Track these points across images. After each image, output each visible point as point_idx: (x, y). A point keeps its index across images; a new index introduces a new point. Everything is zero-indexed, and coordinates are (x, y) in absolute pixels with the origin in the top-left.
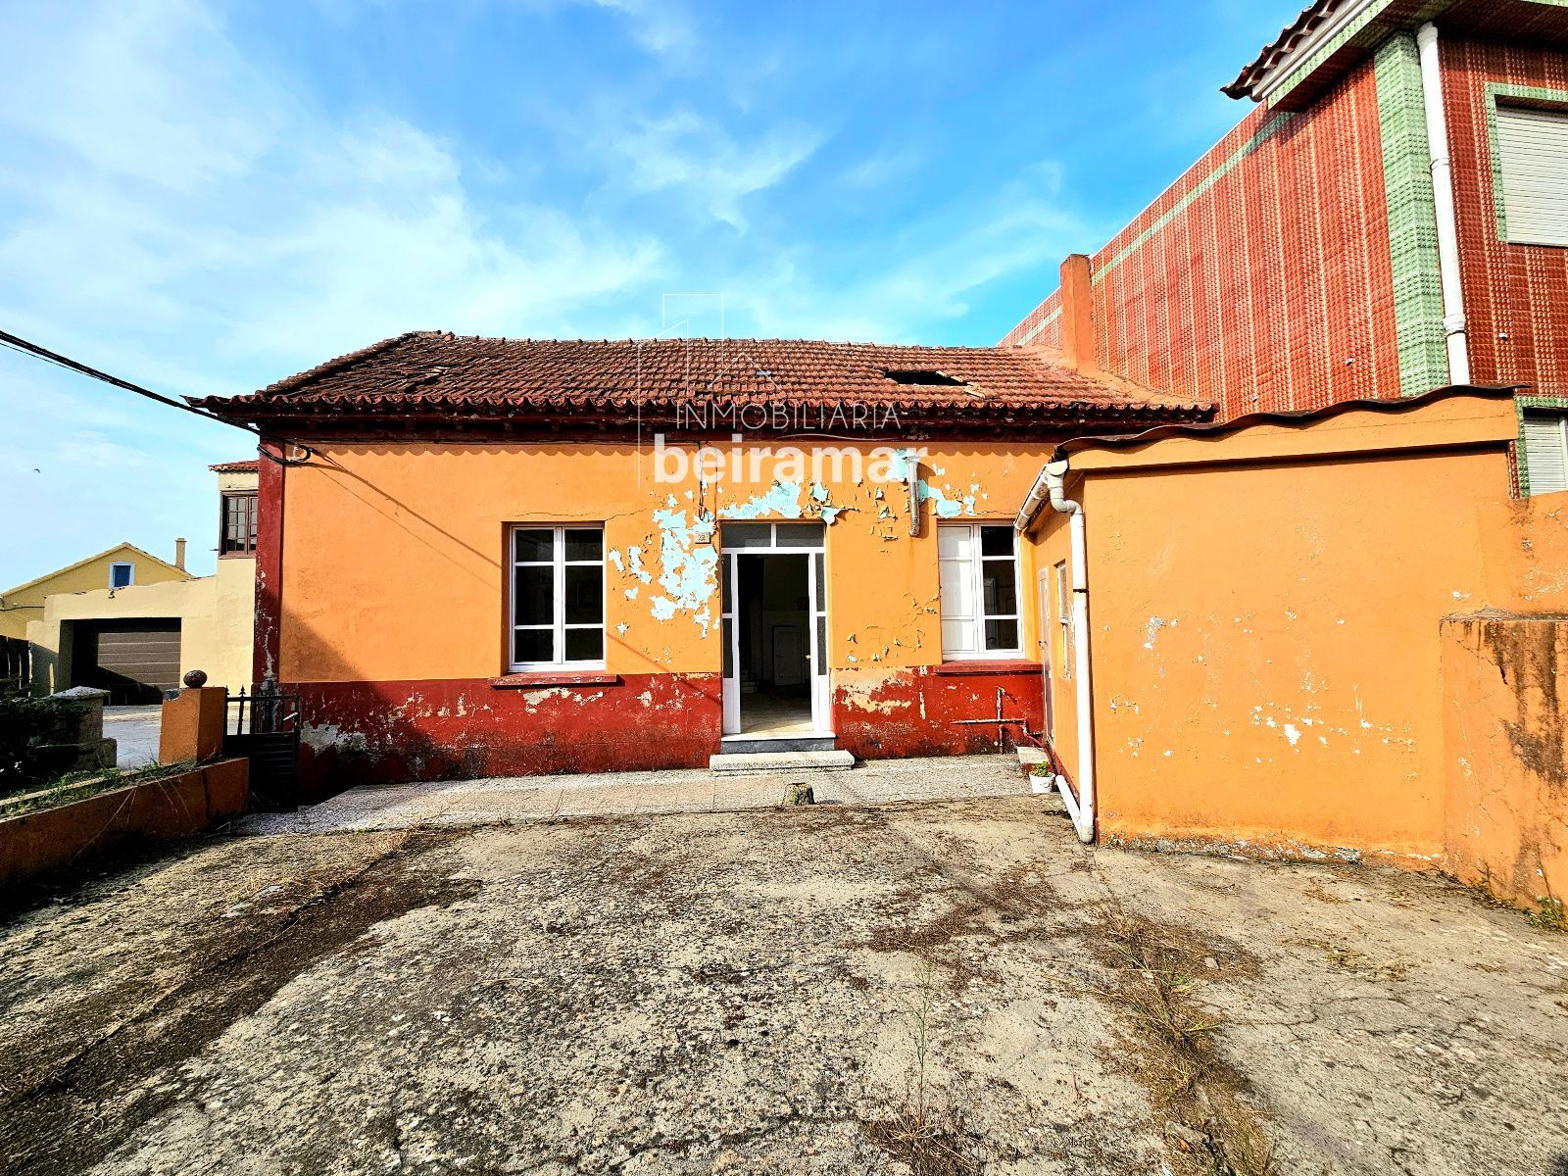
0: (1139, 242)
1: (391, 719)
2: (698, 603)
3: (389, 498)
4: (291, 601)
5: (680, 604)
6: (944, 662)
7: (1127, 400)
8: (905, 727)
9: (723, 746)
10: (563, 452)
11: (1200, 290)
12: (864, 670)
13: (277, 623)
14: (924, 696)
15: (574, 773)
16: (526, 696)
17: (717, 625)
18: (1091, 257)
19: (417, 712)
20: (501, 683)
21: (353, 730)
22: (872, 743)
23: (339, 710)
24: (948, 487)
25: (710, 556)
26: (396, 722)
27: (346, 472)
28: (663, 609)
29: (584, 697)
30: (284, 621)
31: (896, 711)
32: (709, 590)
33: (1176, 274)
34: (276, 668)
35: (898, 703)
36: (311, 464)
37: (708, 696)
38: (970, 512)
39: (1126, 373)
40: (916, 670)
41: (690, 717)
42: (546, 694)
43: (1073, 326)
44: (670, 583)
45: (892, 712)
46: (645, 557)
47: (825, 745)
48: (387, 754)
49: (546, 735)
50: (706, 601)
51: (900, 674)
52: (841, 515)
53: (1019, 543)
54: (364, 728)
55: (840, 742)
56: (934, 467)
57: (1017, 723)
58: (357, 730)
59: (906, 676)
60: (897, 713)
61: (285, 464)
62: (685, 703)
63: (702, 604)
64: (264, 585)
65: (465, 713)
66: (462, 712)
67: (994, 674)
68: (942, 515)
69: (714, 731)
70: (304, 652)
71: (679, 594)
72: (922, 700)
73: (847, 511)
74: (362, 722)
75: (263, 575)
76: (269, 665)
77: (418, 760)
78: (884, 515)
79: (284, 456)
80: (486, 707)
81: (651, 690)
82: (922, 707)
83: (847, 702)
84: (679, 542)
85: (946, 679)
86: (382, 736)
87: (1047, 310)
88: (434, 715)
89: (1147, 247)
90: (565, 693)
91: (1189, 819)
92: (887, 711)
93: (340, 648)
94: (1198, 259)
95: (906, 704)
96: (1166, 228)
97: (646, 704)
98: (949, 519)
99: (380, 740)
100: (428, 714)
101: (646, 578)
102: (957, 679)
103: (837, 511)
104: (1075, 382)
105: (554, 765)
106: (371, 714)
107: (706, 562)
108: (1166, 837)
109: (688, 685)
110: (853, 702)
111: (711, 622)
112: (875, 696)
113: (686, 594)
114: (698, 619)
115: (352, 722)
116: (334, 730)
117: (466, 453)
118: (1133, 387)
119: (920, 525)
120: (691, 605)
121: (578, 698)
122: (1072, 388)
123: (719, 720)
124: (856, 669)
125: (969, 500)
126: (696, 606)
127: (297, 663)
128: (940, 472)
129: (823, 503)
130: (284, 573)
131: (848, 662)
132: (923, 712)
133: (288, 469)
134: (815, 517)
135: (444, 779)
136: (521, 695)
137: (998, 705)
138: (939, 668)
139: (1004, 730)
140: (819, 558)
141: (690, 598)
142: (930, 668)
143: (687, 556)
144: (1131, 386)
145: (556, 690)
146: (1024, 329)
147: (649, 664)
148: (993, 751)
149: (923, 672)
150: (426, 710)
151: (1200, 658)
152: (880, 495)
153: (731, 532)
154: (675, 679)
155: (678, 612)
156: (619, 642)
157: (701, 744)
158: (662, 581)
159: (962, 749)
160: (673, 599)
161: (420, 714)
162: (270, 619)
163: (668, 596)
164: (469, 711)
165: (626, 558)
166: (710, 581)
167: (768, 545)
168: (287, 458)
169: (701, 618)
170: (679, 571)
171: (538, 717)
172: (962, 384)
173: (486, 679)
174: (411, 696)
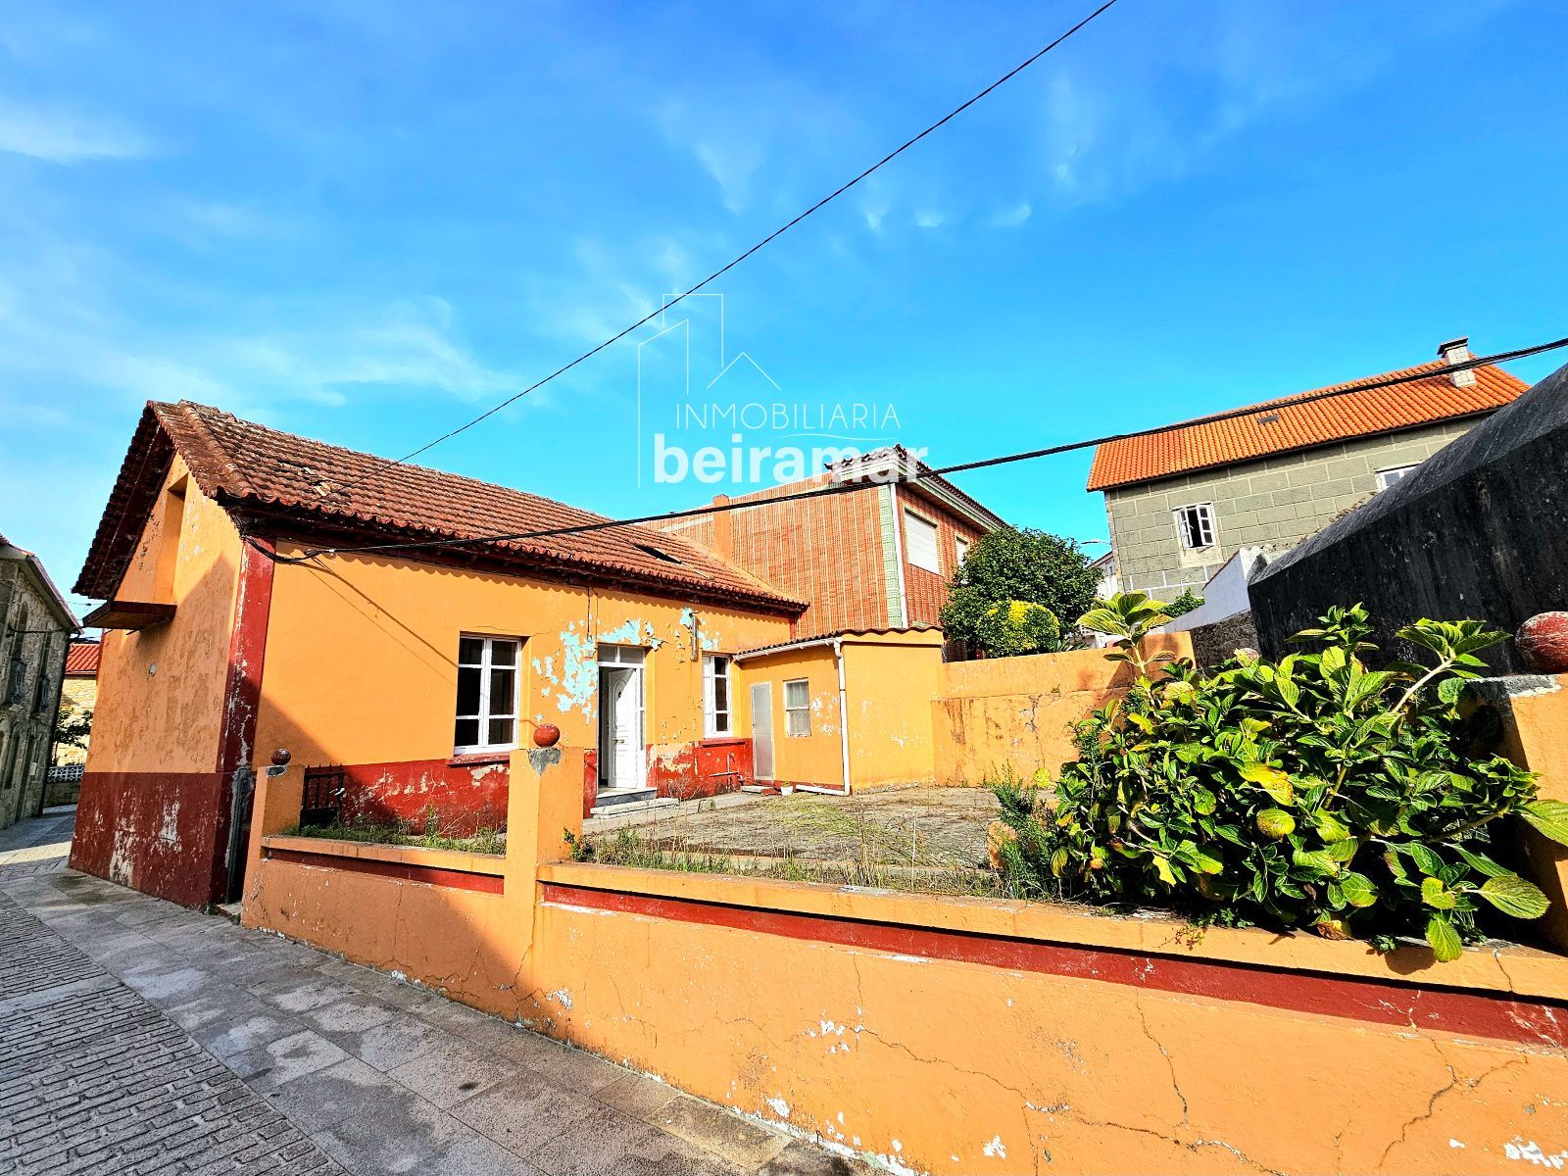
1: (362, 799)
2: (584, 699)
3: (371, 602)
4: (270, 688)
5: (574, 700)
6: (703, 739)
8: (689, 780)
9: (598, 801)
12: (670, 744)
13: (254, 711)
14: (696, 761)
16: (473, 772)
17: (595, 715)
19: (386, 791)
20: (456, 763)
24: (708, 633)
25: (593, 666)
26: (367, 802)
27: (334, 574)
28: (564, 704)
30: (260, 711)
31: (684, 770)
32: (591, 690)
34: (250, 756)
35: (685, 765)
36: (302, 564)
37: (590, 766)
38: (712, 648)
39: (754, 572)
40: (693, 744)
42: (487, 770)
44: (568, 684)
45: (682, 771)
46: (555, 666)
47: (651, 795)
49: (486, 803)
50: (589, 698)
51: (686, 747)
52: (659, 645)
53: (730, 667)
55: (659, 793)
56: (701, 620)
57: (736, 774)
59: (689, 748)
60: (684, 772)
61: (276, 559)
63: (587, 701)
64: (244, 674)
65: (426, 789)
66: (424, 789)
67: (722, 745)
68: (703, 649)
69: (593, 790)
70: (280, 740)
71: (574, 693)
72: (695, 763)
73: (663, 642)
75: (245, 664)
76: (244, 753)
78: (679, 647)
79: (276, 553)
80: (443, 783)
82: (696, 767)
83: (662, 766)
84: (575, 656)
85: (705, 749)
86: (352, 814)
88: (402, 793)
90: (500, 768)
92: (680, 771)
95: (689, 766)
98: (705, 652)
100: (396, 793)
101: (555, 681)
102: (709, 749)
103: (658, 642)
107: (590, 671)
110: (665, 767)
111: (592, 713)
112: (675, 761)
113: (578, 693)
119: (695, 655)
120: (580, 701)
123: (596, 782)
124: (666, 744)
125: (715, 641)
126: (583, 702)
128: (705, 623)
129: (652, 636)
130: (266, 663)
131: (663, 739)
132: (696, 770)
133: (278, 565)
134: (646, 644)
136: (469, 771)
137: (728, 764)
138: (702, 743)
139: (730, 778)
140: (641, 670)
141: (581, 696)
142: (698, 743)
143: (579, 666)
145: (494, 767)
148: (726, 792)
149: (696, 745)
150: (395, 789)
152: (678, 634)
153: (602, 651)
155: (573, 706)
158: (564, 683)
159: (713, 792)
160: (570, 696)
161: (389, 793)
162: (249, 707)
163: (567, 694)
164: (430, 787)
165: (543, 666)
166: (592, 684)
167: (613, 661)
168: (278, 554)
169: (586, 711)
170: (574, 676)
171: (481, 789)
172: (680, 563)
173: (444, 760)
174: (382, 777)
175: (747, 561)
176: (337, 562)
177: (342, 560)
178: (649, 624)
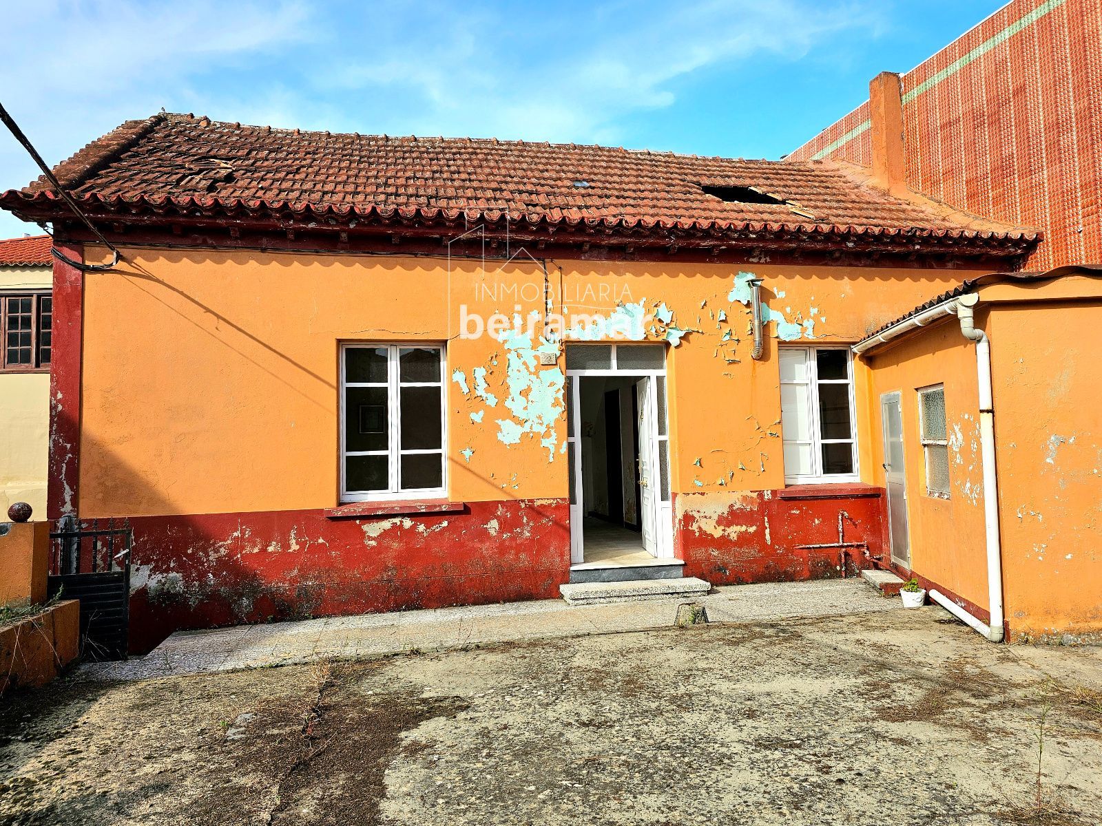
0: (956, 66)
1: (213, 556)
2: (544, 426)
3: (208, 310)
4: (92, 424)
5: (527, 428)
6: (787, 486)
7: (947, 224)
8: (752, 552)
9: (572, 575)
10: (402, 265)
11: (1023, 122)
12: (711, 495)
13: (76, 450)
14: (769, 522)
15: (417, 609)
16: (365, 528)
17: (564, 449)
18: (902, 75)
19: (243, 548)
20: (339, 514)
21: (168, 570)
22: (720, 570)
23: (152, 549)
24: (788, 310)
25: (557, 377)
26: (219, 560)
27: (157, 281)
28: (510, 433)
29: (427, 527)
30: (83, 449)
31: (742, 536)
32: (556, 413)
33: (999, 103)
34: (75, 502)
35: (743, 528)
36: (115, 271)
37: (556, 523)
38: (810, 336)
39: (941, 196)
40: (761, 494)
41: (537, 546)
42: (386, 524)
43: (884, 144)
44: (516, 405)
45: (739, 537)
46: (491, 379)
47: (674, 572)
48: (208, 596)
49: (386, 569)
50: (552, 424)
51: (745, 498)
52: (685, 338)
53: (854, 367)
54: (181, 567)
55: (689, 569)
56: (775, 291)
57: (858, 546)
58: (173, 570)
59: (752, 500)
60: (744, 539)
61: (85, 269)
62: (534, 530)
63: (548, 427)
64: (60, 407)
65: (297, 547)
66: (295, 547)
67: (836, 497)
68: (784, 338)
69: (562, 560)
70: (109, 483)
71: (526, 417)
72: (767, 525)
73: (690, 333)
74: (179, 560)
75: (60, 396)
76: (68, 498)
77: (245, 601)
78: (728, 337)
79: (83, 261)
80: (321, 541)
81: (498, 518)
82: (767, 531)
83: (695, 527)
84: (525, 363)
85: (790, 504)
86: (202, 576)
87: (851, 123)
88: (264, 550)
89: (967, 70)
90: (408, 523)
91: (1088, 615)
92: (734, 537)
93: (152, 478)
94: (1020, 91)
95: (752, 529)
96: (986, 56)
97: (493, 532)
98: (790, 342)
99: (200, 580)
100: (256, 550)
101: (492, 401)
102: (800, 504)
103: (682, 334)
104: (889, 203)
105: (395, 601)
106: (190, 551)
107: (552, 384)
108: (1071, 631)
109: (536, 512)
110: (700, 528)
111: (558, 447)
112: (722, 521)
113: (533, 417)
114: (546, 443)
115: (167, 562)
116: (145, 570)
117: (296, 263)
118: (950, 211)
119: (763, 349)
120: (537, 428)
121: (421, 528)
122: (890, 210)
123: (567, 548)
124: (703, 494)
125: (808, 324)
126: (543, 430)
127: (100, 496)
128: (781, 295)
129: (667, 325)
130: (85, 393)
131: (694, 486)
132: (768, 537)
133: (87, 276)
134: (660, 339)
135: (275, 621)
136: (360, 526)
137: (840, 529)
138: (782, 492)
139: (846, 554)
140: (660, 380)
141: (537, 421)
142: (774, 493)
143: (533, 377)
144: (947, 211)
145: (397, 520)
146: (822, 142)
147: (495, 490)
148: (835, 575)
149: (768, 496)
150: (255, 545)
151: (1096, 471)
152: (723, 318)
153: (576, 353)
154: (523, 505)
155: (524, 435)
156: (465, 467)
157: (549, 574)
158: (508, 403)
159: (806, 574)
160: (521, 422)
161: (247, 550)
162: (69, 446)
163: (515, 419)
164: (302, 545)
165: (470, 380)
166: (556, 404)
167: (609, 367)
168: (87, 263)
169: (548, 443)
170: (525, 393)
171: (378, 550)
172: (784, 202)
173: (322, 510)
174: (236, 530)
175: (931, 182)
176: (161, 265)
177: (166, 261)
178: (663, 305)
